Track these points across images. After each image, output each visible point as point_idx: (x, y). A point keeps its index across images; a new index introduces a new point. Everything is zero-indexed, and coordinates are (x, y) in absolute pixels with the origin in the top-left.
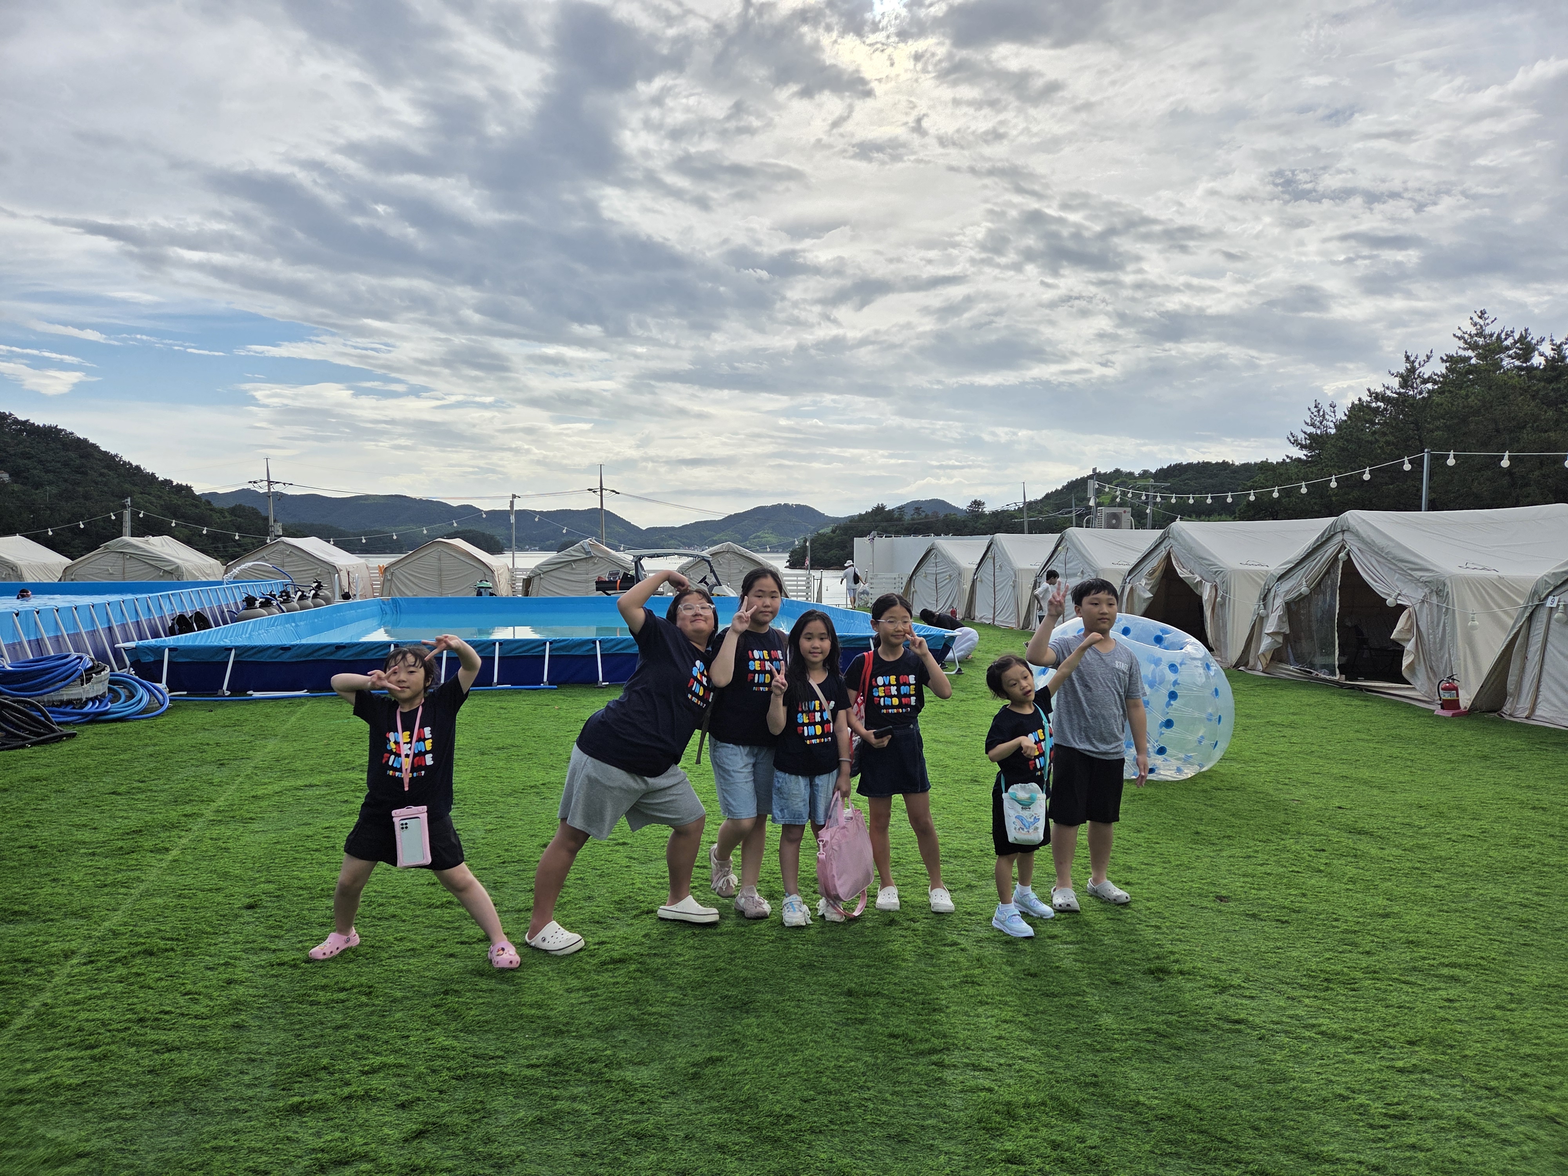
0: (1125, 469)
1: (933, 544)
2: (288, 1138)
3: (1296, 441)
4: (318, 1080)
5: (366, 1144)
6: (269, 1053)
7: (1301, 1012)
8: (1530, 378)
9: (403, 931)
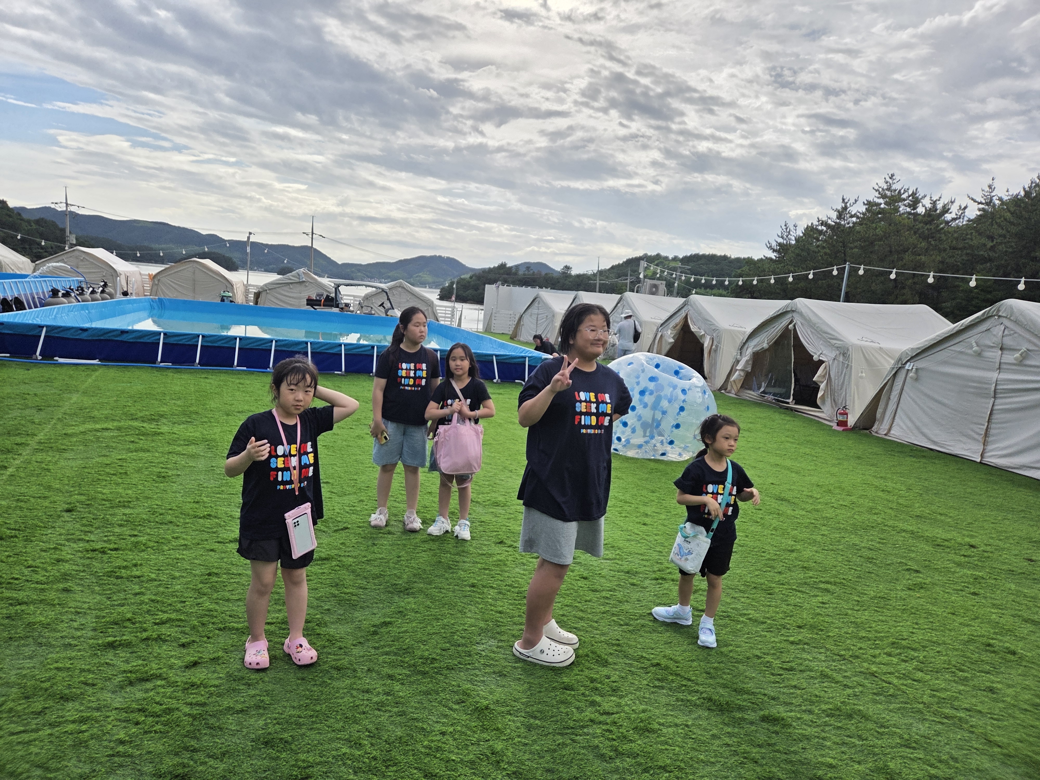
0: (663, 254)
1: (538, 295)
2: (106, 663)
3: (771, 246)
4: (125, 627)
5: (160, 668)
6: (89, 609)
7: (739, 606)
8: (915, 220)
9: (178, 533)
